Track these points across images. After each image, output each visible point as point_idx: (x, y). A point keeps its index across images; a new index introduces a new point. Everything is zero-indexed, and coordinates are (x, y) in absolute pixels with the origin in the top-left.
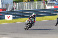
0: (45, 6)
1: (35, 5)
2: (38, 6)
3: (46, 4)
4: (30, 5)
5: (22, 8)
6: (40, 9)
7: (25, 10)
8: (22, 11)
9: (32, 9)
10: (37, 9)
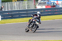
0: (35, 5)
1: (25, 4)
2: (28, 5)
3: (36, 4)
4: (19, 4)
5: (11, 8)
6: (30, 9)
7: (14, 10)
8: (11, 11)
9: (22, 9)
10: (27, 9)
